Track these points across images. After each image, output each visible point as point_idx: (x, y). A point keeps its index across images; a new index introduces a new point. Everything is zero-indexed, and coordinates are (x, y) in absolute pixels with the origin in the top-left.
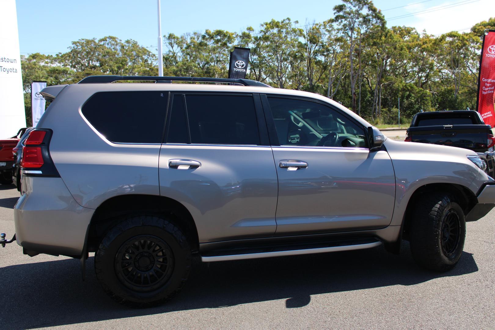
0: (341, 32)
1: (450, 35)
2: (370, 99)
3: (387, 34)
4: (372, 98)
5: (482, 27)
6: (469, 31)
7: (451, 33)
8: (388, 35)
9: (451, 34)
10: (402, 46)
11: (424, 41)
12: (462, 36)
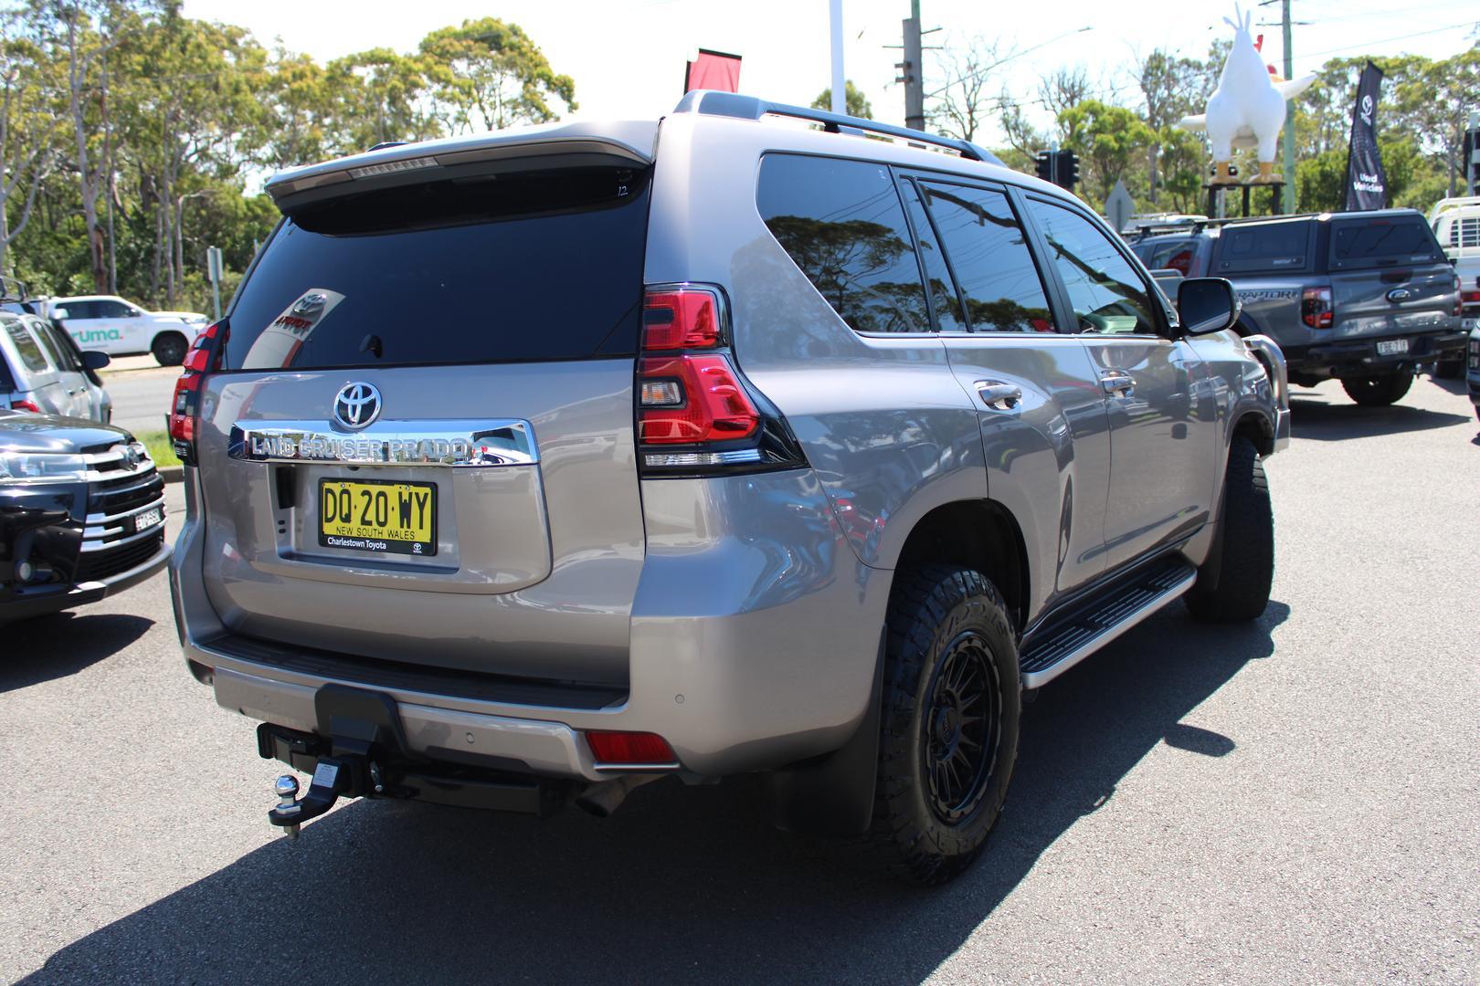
0: (20, 21)
1: (372, 59)
2: (132, 245)
3: (185, 41)
4: (139, 242)
5: (452, 40)
6: (416, 52)
7: (372, 52)
8: (189, 47)
9: (373, 56)
10: (238, 83)
11: (298, 72)
12: (404, 64)
